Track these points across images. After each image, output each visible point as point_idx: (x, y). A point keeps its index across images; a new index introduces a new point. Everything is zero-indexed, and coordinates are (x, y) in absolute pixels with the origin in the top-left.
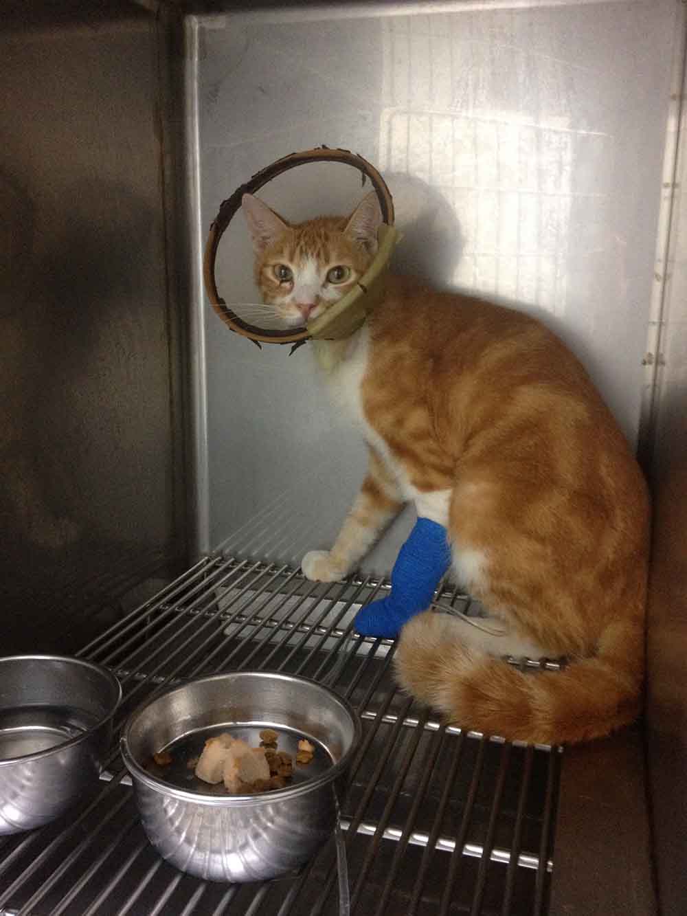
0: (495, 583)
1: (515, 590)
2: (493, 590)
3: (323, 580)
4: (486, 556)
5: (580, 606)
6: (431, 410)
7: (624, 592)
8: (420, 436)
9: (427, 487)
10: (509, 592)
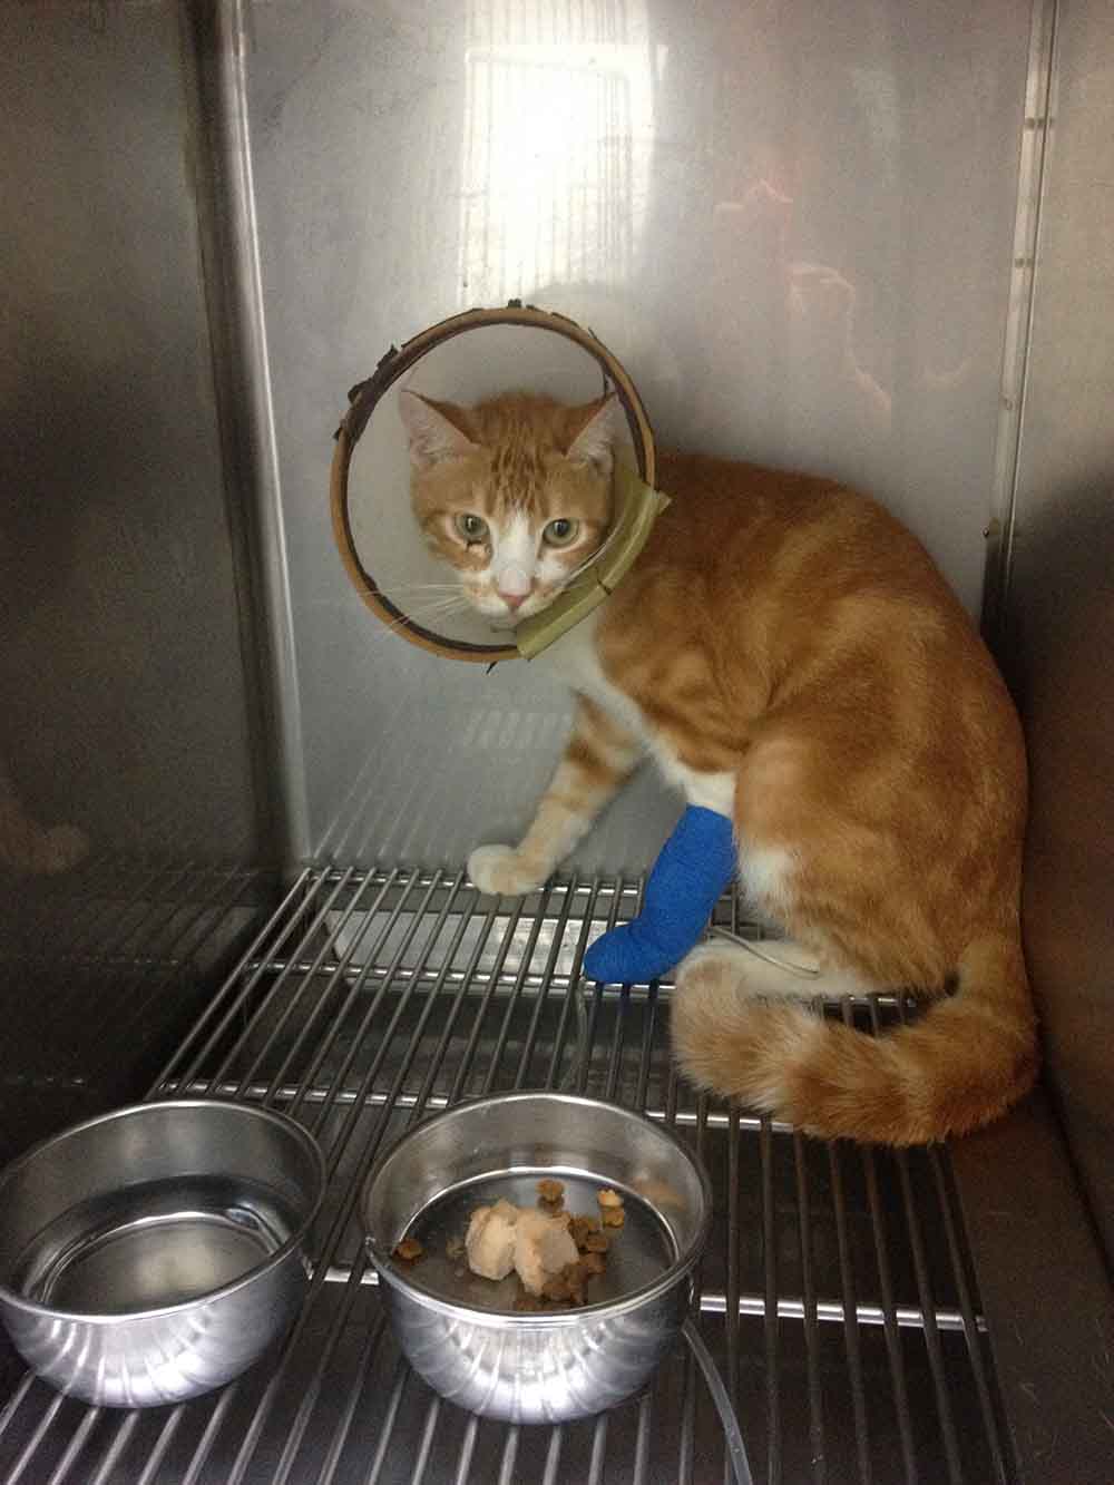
0: (807, 896)
1: (840, 906)
2: (802, 908)
3: (506, 893)
4: (791, 855)
5: (933, 918)
6: (710, 655)
7: (993, 892)
8: (694, 693)
9: (707, 766)
10: (829, 909)
